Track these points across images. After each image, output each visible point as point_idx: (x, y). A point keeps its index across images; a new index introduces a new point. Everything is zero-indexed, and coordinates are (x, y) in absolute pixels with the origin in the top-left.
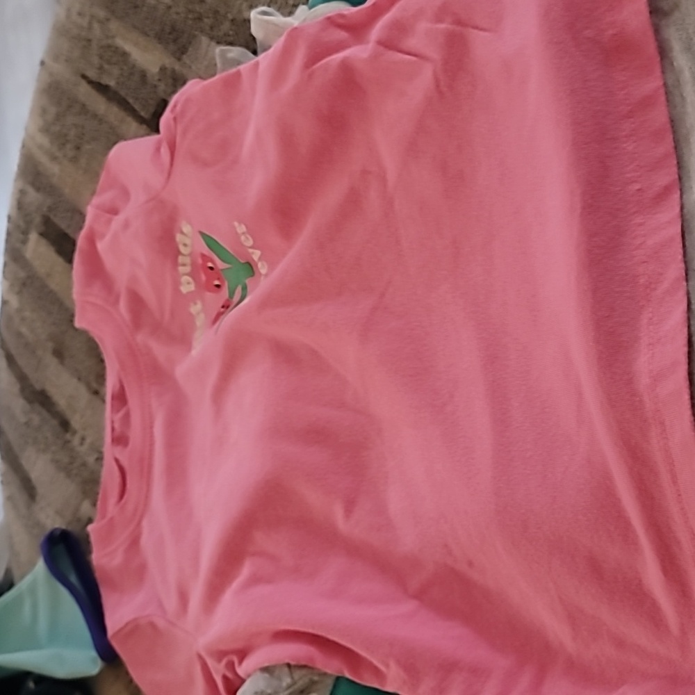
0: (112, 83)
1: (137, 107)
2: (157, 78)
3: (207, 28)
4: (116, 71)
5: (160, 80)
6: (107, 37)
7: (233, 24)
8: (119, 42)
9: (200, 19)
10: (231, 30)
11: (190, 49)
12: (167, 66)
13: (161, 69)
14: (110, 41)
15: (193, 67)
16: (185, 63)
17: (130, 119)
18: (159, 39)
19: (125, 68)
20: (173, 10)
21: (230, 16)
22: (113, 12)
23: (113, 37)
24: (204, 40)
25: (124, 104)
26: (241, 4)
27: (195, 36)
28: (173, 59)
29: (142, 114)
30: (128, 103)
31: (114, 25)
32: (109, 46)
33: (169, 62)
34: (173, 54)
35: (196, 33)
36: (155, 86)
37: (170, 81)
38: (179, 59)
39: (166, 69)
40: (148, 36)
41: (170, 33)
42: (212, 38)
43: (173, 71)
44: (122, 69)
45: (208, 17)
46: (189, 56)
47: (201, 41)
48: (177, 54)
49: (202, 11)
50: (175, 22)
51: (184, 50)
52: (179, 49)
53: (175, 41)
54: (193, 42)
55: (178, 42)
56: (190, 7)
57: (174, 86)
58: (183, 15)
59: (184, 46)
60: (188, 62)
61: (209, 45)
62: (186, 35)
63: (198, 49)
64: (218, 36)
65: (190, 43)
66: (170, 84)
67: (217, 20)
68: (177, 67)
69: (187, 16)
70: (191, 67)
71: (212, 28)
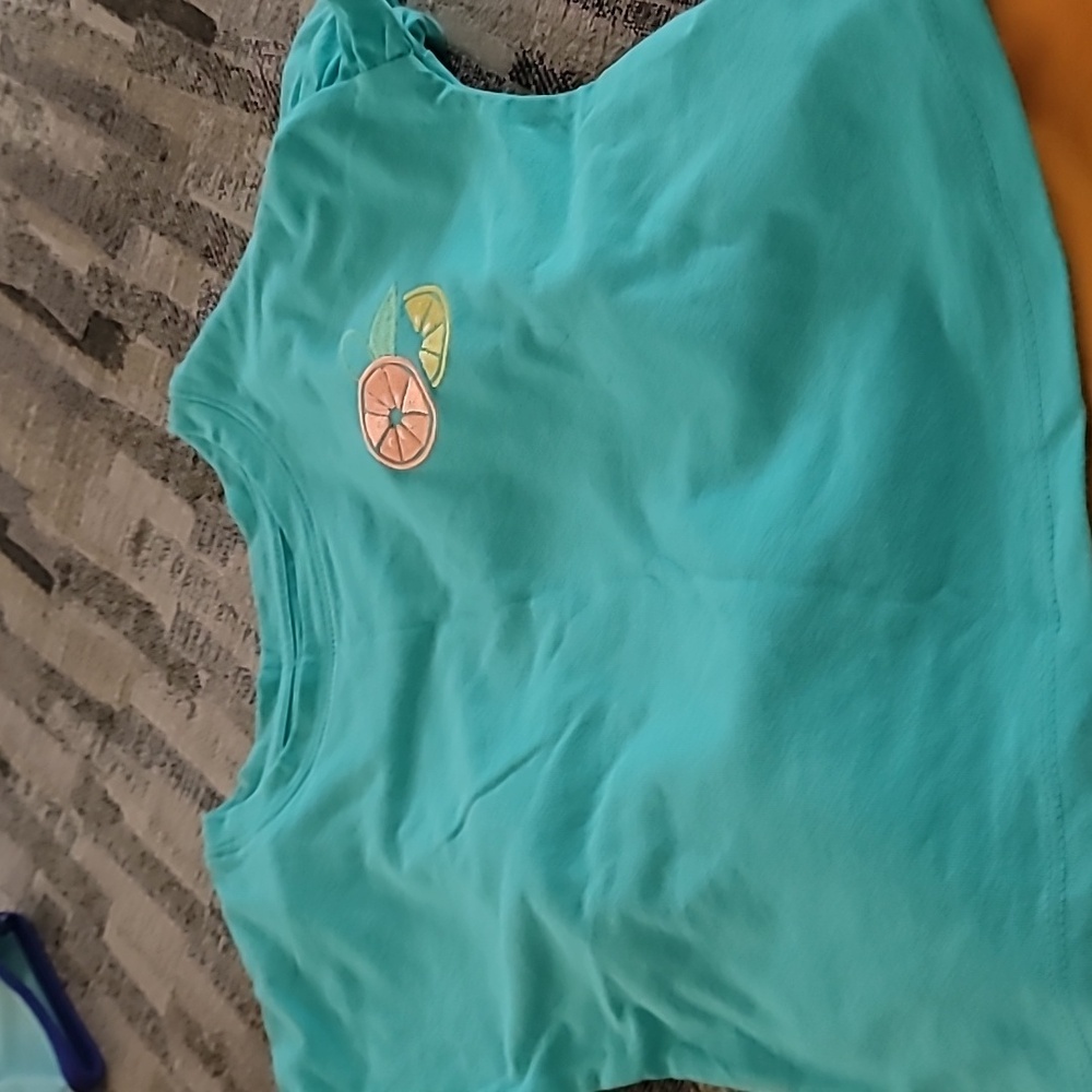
0: (28, 287)
1: (63, 322)
2: (86, 281)
3: (147, 214)
4: (34, 272)
5: (90, 284)
6: (18, 223)
7: (179, 209)
8: (33, 229)
9: (136, 201)
10: (178, 217)
11: (126, 242)
12: (99, 265)
13: (90, 269)
14: (21, 229)
15: (132, 268)
16: (121, 262)
17: (55, 338)
18: (85, 226)
19: (44, 266)
20: (100, 186)
21: (174, 199)
22: (21, 187)
23: (26, 223)
24: (144, 231)
25: (45, 316)
26: (187, 182)
27: (131, 225)
28: (105, 256)
29: (71, 331)
30: (51, 315)
31: (25, 207)
32: (22, 235)
33: (100, 259)
34: (105, 248)
35: (133, 220)
36: (86, 294)
37: (104, 287)
38: (114, 256)
39: (96, 269)
40: (71, 222)
41: (99, 219)
42: (153, 228)
43: (107, 272)
44: (40, 268)
45: (146, 199)
46: (125, 252)
47: (139, 232)
48: (110, 250)
49: (137, 189)
50: (104, 205)
51: (118, 244)
52: (111, 242)
53: (106, 230)
54: (129, 232)
55: (111, 231)
56: (123, 184)
57: (109, 292)
58: (114, 195)
59: (117, 238)
60: (124, 260)
61: (150, 238)
62: (119, 222)
63: (135, 243)
64: (161, 225)
65: (125, 234)
66: (103, 290)
67: (157, 202)
68: (111, 268)
69: (119, 196)
70: (129, 267)
71: (152, 215)
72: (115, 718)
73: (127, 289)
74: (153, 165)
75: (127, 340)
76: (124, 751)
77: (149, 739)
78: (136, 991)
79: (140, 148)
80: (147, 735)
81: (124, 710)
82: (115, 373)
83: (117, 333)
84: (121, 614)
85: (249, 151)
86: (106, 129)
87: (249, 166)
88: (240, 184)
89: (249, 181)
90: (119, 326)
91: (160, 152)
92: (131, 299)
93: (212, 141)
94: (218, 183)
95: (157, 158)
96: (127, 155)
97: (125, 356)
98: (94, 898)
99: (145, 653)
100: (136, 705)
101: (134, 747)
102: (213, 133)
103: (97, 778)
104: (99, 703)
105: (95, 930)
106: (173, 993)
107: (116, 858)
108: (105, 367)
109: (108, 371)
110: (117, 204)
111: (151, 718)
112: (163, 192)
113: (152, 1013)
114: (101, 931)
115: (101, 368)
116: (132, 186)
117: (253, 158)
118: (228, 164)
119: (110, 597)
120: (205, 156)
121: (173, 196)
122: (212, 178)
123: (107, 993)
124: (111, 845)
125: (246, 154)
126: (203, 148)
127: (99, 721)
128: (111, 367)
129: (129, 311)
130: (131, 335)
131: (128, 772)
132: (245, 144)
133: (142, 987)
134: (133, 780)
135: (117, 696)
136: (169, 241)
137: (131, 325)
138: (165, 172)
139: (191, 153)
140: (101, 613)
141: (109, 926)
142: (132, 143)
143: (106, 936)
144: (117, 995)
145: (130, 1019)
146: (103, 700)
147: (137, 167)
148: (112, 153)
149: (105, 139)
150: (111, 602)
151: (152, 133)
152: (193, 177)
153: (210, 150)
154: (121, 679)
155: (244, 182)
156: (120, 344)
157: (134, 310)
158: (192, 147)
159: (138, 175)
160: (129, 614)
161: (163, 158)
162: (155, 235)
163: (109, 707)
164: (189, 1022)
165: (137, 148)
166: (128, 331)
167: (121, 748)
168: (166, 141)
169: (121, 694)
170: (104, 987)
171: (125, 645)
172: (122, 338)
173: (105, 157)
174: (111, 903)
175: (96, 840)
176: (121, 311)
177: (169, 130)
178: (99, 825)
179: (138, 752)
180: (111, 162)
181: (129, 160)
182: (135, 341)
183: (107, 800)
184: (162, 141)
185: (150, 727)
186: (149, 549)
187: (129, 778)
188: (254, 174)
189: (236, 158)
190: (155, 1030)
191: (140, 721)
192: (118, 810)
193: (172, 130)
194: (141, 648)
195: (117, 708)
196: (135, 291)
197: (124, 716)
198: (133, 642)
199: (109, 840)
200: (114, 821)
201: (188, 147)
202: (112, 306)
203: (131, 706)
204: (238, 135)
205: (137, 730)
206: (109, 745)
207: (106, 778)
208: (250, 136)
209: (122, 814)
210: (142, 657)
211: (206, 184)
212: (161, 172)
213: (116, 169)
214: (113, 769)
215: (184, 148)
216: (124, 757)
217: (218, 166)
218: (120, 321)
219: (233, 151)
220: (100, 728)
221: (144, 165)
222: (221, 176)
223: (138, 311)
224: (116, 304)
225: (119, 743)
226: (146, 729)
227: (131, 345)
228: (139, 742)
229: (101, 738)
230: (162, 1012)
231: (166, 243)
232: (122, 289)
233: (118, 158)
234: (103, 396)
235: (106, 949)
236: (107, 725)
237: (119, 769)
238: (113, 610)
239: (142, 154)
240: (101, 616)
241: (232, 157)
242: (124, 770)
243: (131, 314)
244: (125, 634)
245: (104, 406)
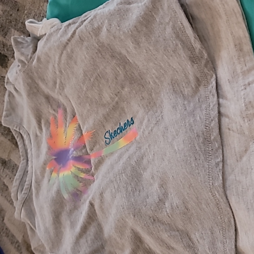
7: (22, 24)
9: (11, 22)
10: (22, 26)
11: (8, 33)
16: (7, 39)
21: (21, 21)
24: (13, 30)
26: (24, 16)
27: (9, 29)
28: (2, 37)
34: (2, 35)
35: (10, 27)
37: (2, 46)
38: (5, 37)
41: (1, 28)
42: (15, 29)
43: (3, 42)
45: (14, 21)
46: (8, 36)
47: (11, 31)
48: (4, 36)
49: (11, 19)
50: (2, 23)
51: (6, 34)
52: (4, 34)
53: (3, 31)
54: (9, 31)
55: (4, 31)
56: (7, 18)
57: (4, 47)
58: (5, 21)
59: (6, 32)
60: (8, 38)
61: (14, 32)
62: (6, 28)
63: (11, 33)
64: (17, 28)
65: (8, 31)
66: (2, 47)
67: (17, 22)
68: (4, 40)
69: (6, 21)
70: (9, 40)
71: (15, 25)
72: (7, 162)
73: (8, 46)
74: (15, 12)
75: (8, 60)
76: (9, 171)
77: (16, 168)
78: (13, 236)
79: (12, 8)
80: (15, 167)
81: (9, 160)
82: (5, 69)
83: (6, 58)
84: (8, 134)
85: (41, 7)
86: (2, 3)
87: (41, 11)
88: (39, 16)
89: (42, 15)
90: (6, 56)
91: (17, 8)
92: (9, 49)
93: (31, 5)
94: (33, 16)
95: (16, 10)
96: (8, 10)
97: (8, 64)
98: (2, 211)
99: (14, 145)
101: (12, 170)
102: (32, 3)
103: (2, 179)
104: (2, 158)
105: (2, 219)
106: (23, 236)
107: (7, 200)
108: (3, 68)
109: (3, 69)
110: (6, 23)
111: (16, 163)
112: (18, 19)
113: (17, 242)
114: (3, 220)
115: (1, 68)
116: (10, 18)
117: (43, 9)
118: (36, 11)
119: (5, 130)
120: (30, 9)
121: (20, 20)
122: (32, 15)
123: (6, 236)
124: (6, 196)
125: (41, 8)
126: (29, 7)
127: (2, 163)
128: (4, 67)
129: (9, 52)
130: (10, 59)
131: (10, 177)
132: (40, 5)
133: (15, 235)
134: (11, 179)
135: (7, 157)
136: (20, 33)
137: (10, 56)
138: (19, 14)
139: (26, 9)
140: (2, 134)
141: (5, 218)
142: (9, 6)
143: (5, 221)
144: (8, 236)
145: (12, 243)
146: (3, 158)
147: (11, 13)
148: (4, 9)
149: (2, 6)
150: (5, 131)
151: (15, 3)
152: (26, 15)
153: (31, 7)
154: (8, 152)
155: (40, 16)
156: (7, 61)
157: (10, 52)
158: (26, 7)
159: (11, 15)
160: (10, 134)
161: (18, 10)
162: (16, 31)
163: (5, 159)
164: (28, 244)
165: (11, 8)
166: (9, 58)
167: (8, 170)
168: (19, 5)
169: (8, 156)
170: (4, 235)
171: (9, 143)
172: (7, 59)
173: (2, 11)
174: (6, 212)
175: (2, 195)
176: (7, 52)
177: (19, 2)
178: (3, 191)
179: (13, 172)
180: (4, 12)
181: (9, 11)
182: (11, 60)
183: (4, 184)
184: (18, 6)
185: (16, 165)
187: (10, 178)
188: (43, 13)
189: (38, 9)
190: (18, 246)
191: (13, 163)
192: (7, 187)
193: (21, 2)
194: (13, 143)
195: (7, 160)
196: (10, 47)
197: (9, 162)
198: (11, 142)
199: (5, 195)
200: (7, 190)
201: (25, 7)
202: (4, 51)
203: (11, 159)
204: (38, 3)
205: (12, 165)
206: (5, 170)
207: (4, 178)
208: (42, 3)
209: (9, 188)
210: (13, 146)
211: (30, 17)
212: (18, 14)
213: (5, 14)
214: (6, 176)
215: (24, 7)
216: (9, 173)
217: (33, 12)
218: (7, 55)
219: (37, 7)
220: (2, 165)
221: (13, 12)
222: (34, 14)
223: (11, 52)
224: (6, 50)
225: (8, 169)
226: (15, 166)
227: (10, 61)
228: (13, 169)
229: (3, 168)
230: (20, 241)
231: (19, 33)
232: (7, 46)
233: (6, 11)
234: (2, 76)
235: (5, 224)
236: (4, 165)
237: (8, 176)
238: (6, 133)
239: (12, 9)
240: (2, 135)
241: (37, 9)
242: (9, 177)
243: (10, 53)
244: (9, 140)
245: (2, 78)
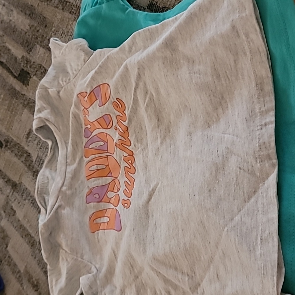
0: (4, 61)
1: (13, 71)
2: (20, 60)
3: (40, 42)
4: (6, 57)
5: (22, 61)
6: (3, 43)
8: (7, 45)
9: (37, 38)
11: (33, 50)
12: (25, 56)
13: (22, 57)
14: (4, 44)
15: (34, 57)
16: (31, 55)
17: (10, 76)
18: (22, 45)
19: (9, 55)
20: (27, 34)
22: (5, 33)
23: (5, 43)
24: (38, 46)
25: (8, 70)
26: (52, 34)
27: (35, 45)
28: (27, 53)
29: (15, 74)
30: (10, 69)
31: (5, 38)
32: (4, 46)
33: (25, 54)
34: (27, 51)
35: (36, 43)
36: (20, 64)
37: (26, 62)
38: (29, 54)
39: (24, 57)
40: (18, 43)
41: (26, 43)
42: (41, 46)
43: (27, 58)
44: (8, 56)
45: (40, 38)
46: (32, 52)
47: (37, 47)
48: (28, 51)
49: (38, 35)
50: (28, 39)
51: (31, 50)
52: (29, 49)
53: (28, 46)
54: (34, 47)
55: (29, 46)
56: (33, 33)
57: (27, 64)
58: (31, 36)
59: (31, 49)
60: (32, 55)
61: (40, 49)
62: (32, 44)
63: (36, 50)
64: (43, 45)
65: (33, 47)
66: (25, 63)
67: (43, 39)
68: (28, 56)
69: (32, 37)
70: (33, 57)
71: (41, 42)
72: (17, 185)
73: (32, 63)
74: (43, 28)
75: (31, 77)
76: (18, 195)
77: (26, 192)
78: (15, 265)
79: (40, 23)
80: (25, 191)
81: (20, 183)
82: (26, 87)
83: (28, 75)
84: (22, 156)
85: (70, 25)
86: (30, 17)
87: (70, 30)
88: (67, 35)
89: (69, 34)
90: (29, 73)
91: (45, 24)
92: (33, 66)
93: (60, 22)
94: (61, 34)
95: (44, 26)
96: (36, 25)
97: (30, 82)
98: (6, 237)
99: (27, 167)
100: (23, 182)
101: (21, 194)
102: (60, 20)
103: (10, 202)
104: (13, 181)
105: (5, 246)
106: (26, 267)
107: (13, 226)
108: (24, 85)
109: (24, 86)
110: (32, 39)
111: (27, 186)
112: (45, 36)
113: (19, 272)
114: (7, 246)
115: (23, 85)
116: (36, 34)
117: (71, 27)
118: (64, 29)
119: (19, 151)
120: (58, 26)
121: (47, 37)
122: (59, 33)
123: (7, 265)
124: (12, 222)
125: (69, 26)
126: (57, 24)
127: (12, 186)
128: (25, 85)
129: (32, 69)
130: (32, 76)
131: (19, 201)
132: (69, 23)
133: (17, 264)
134: (20, 204)
135: (18, 179)
136: (45, 50)
137: (32, 73)
138: (46, 30)
139: (54, 25)
140: (16, 155)
141: (9, 245)
142: (37, 22)
143: (8, 248)
144: (10, 265)
145: (13, 273)
146: (14, 180)
147: (38, 28)
148: (32, 24)
149: (30, 20)
150: (19, 152)
151: (43, 19)
152: (54, 32)
153: (59, 25)
154: (20, 174)
155: (68, 34)
156: (28, 78)
157: (33, 69)
158: (54, 23)
159: (38, 31)
160: (24, 156)
161: (46, 26)
162: (41, 48)
163: (15, 182)
164: (30, 275)
165: (39, 23)
166: (31, 75)
167: (18, 194)
168: (47, 21)
169: (19, 179)
170: (6, 263)
171: (22, 165)
172: (29, 77)
173: (29, 25)
174: (10, 239)
175: (8, 220)
176: (30, 69)
177: (48, 19)
178: (9, 216)
179: (22, 196)
180: (31, 26)
181: (36, 26)
182: (33, 78)
183: (12, 209)
184: (46, 22)
185: (26, 189)
186: (31, 138)
187: (19, 203)
188: (71, 32)
189: (66, 27)
190: (20, 276)
191: (24, 187)
192: (15, 212)
193: (49, 18)
194: (26, 166)
195: (18, 182)
196: (34, 63)
197: (19, 185)
198: (24, 164)
199: (11, 221)
200: (14, 215)
201: (53, 24)
202: (27, 67)
203: (22, 182)
204: (67, 21)
205: (23, 189)
206: (14, 193)
207: (13, 202)
208: (71, 21)
209: (16, 213)
210: (26, 168)
211: (57, 34)
212: (45, 30)
213: (32, 29)
214: (15, 200)
215: (52, 24)
216: (18, 197)
217: (61, 29)
218: (29, 72)
219: (66, 25)
220: (12, 188)
221: (40, 28)
222: (62, 32)
223: (35, 69)
224: (29, 67)
225: (17, 193)
226: (25, 189)
227: (32, 79)
228: (23, 193)
229: (12, 191)
230: (22, 271)
231: (44, 50)
232: (31, 63)
233: (33, 26)
234: (22, 93)
235: (8, 252)
236: (14, 187)
237: (17, 200)
238: (19, 154)
239: (40, 25)
240: (16, 156)
241: (65, 27)
242: (18, 200)
243: (33, 70)
244: (22, 161)
245: (22, 96)
